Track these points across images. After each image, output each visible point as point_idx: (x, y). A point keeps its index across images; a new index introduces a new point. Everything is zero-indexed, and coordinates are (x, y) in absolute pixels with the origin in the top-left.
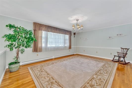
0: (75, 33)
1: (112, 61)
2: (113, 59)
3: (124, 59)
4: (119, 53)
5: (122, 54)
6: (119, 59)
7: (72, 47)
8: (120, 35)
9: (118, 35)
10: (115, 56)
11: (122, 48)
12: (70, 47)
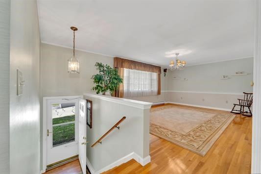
0: (166, 69)
1: (231, 112)
2: (233, 110)
3: (249, 108)
4: (241, 101)
5: (245, 102)
6: (241, 109)
7: (161, 91)
8: (241, 73)
9: (237, 73)
10: (235, 105)
11: (245, 93)
12: (159, 93)
